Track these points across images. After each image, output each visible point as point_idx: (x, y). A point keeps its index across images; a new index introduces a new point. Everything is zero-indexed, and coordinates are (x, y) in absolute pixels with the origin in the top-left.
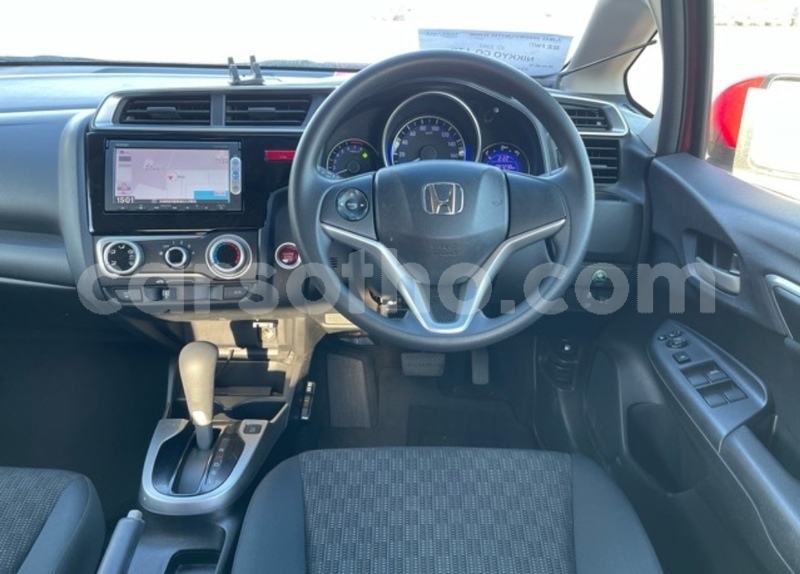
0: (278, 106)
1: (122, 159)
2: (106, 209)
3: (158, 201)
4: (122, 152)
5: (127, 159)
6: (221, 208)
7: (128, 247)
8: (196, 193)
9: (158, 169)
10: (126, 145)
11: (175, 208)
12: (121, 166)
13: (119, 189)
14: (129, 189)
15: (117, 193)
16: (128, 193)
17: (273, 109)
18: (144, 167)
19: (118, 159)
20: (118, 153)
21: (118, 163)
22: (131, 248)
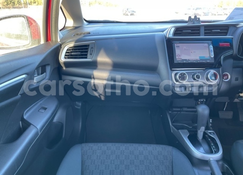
0: (221, 30)
1: (177, 47)
2: (175, 62)
3: (189, 59)
4: (177, 45)
5: (178, 47)
6: (208, 62)
7: (184, 74)
8: (200, 57)
9: (188, 50)
10: (178, 42)
11: (195, 62)
12: (177, 49)
13: (177, 56)
14: (180, 56)
15: (177, 57)
16: (180, 57)
17: (219, 31)
18: (183, 49)
19: (176, 47)
20: (176, 45)
21: (176, 48)
22: (185, 74)
